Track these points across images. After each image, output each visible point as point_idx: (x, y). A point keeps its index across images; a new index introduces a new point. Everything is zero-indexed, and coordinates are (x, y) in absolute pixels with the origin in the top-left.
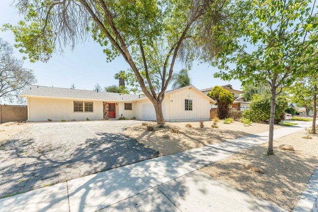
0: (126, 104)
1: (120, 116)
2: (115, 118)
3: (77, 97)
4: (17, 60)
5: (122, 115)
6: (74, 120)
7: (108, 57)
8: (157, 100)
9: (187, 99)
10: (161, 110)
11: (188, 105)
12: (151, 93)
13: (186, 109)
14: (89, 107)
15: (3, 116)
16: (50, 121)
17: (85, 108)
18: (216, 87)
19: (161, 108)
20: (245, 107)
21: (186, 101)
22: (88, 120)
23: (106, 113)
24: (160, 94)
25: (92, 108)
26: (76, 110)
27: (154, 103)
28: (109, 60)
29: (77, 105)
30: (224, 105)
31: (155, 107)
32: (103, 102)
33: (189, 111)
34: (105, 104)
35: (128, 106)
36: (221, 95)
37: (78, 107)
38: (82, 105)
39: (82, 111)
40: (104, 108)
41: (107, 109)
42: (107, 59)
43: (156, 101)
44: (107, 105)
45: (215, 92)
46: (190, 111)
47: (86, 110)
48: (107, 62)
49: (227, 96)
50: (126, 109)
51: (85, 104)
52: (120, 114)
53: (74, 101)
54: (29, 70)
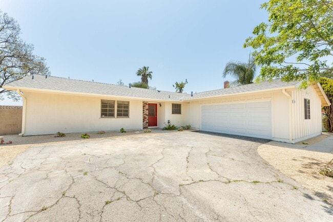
1: (167, 124)
2: (157, 126)
4: (25, 45)
5: (169, 122)
6: (102, 133)
9: (306, 97)
11: (307, 109)
14: (124, 110)
16: (61, 136)
17: (118, 111)
21: (305, 100)
22: (123, 131)
23: (146, 118)
25: (127, 111)
26: (104, 114)
29: (107, 107)
32: (143, 102)
33: (307, 121)
34: (145, 104)
35: (176, 109)
37: (107, 109)
38: (113, 107)
39: (112, 115)
40: (144, 111)
41: (147, 112)
44: (147, 107)
47: (119, 115)
50: (173, 112)
51: (118, 104)
52: (166, 121)
53: (101, 100)
54: (40, 59)
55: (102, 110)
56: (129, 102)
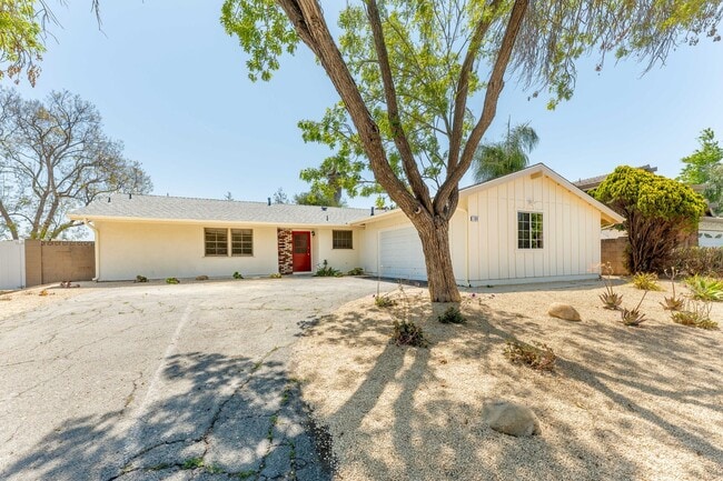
0: (336, 233)
1: (322, 266)
2: (310, 270)
3: (211, 217)
5: (326, 263)
6: (203, 279)
7: (250, 57)
8: (432, 212)
9: (525, 210)
10: (447, 248)
11: (529, 231)
12: (409, 187)
13: (523, 244)
14: (243, 244)
15: (46, 269)
16: (142, 280)
17: (233, 245)
18: (621, 172)
19: (446, 241)
20: (714, 234)
21: (524, 218)
22: (237, 276)
23: (287, 257)
24: (441, 190)
25: (250, 245)
26: (210, 251)
27: (420, 225)
28: (258, 74)
29: (213, 238)
30: (659, 229)
31: (424, 239)
32: (279, 230)
33: (530, 252)
34: (282, 234)
35: (343, 239)
36: (649, 193)
37: (215, 243)
38: (226, 238)
39: (226, 253)
40: (281, 245)
41: (290, 247)
42: (250, 65)
43: (427, 218)
44: (290, 238)
45: (621, 185)
46: (537, 250)
47: (236, 252)
48: (252, 78)
49: (676, 195)
50: (335, 246)
51: (233, 234)
52: (321, 261)
53: (205, 229)
54: (132, 164)
55: (207, 245)
56: (251, 231)
